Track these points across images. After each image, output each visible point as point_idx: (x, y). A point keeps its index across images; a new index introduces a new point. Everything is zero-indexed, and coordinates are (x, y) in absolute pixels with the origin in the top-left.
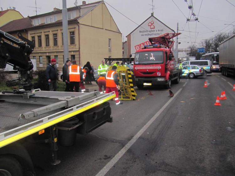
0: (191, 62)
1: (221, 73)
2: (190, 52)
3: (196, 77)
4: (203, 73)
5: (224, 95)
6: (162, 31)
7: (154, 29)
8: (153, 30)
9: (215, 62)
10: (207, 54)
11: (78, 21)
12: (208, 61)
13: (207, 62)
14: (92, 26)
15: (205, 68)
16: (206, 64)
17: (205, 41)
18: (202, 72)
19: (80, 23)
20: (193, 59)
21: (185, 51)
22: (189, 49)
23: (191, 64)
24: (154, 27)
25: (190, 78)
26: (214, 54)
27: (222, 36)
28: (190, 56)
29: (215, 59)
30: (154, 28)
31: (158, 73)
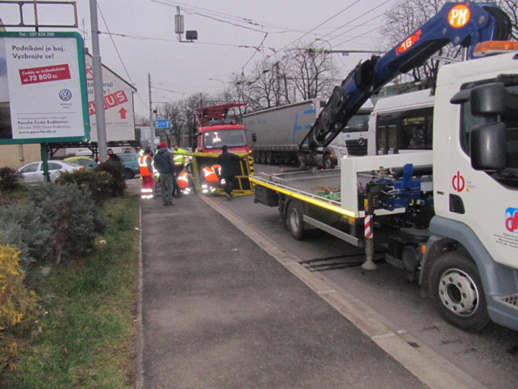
6: (110, 85)
30: (93, 79)
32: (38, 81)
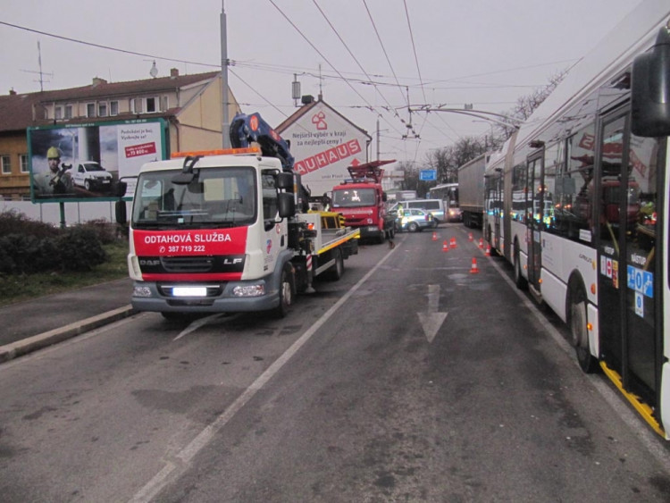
0: (410, 204)
1: (462, 224)
2: (403, 179)
3: (420, 229)
4: (432, 222)
5: (454, 243)
6: (343, 134)
7: (326, 131)
8: (322, 131)
9: (453, 202)
10: (438, 187)
11: (178, 118)
12: (440, 201)
13: (437, 203)
14: (202, 129)
15: (435, 213)
16: (435, 206)
17: (435, 151)
18: (430, 220)
19: (181, 122)
20: (410, 196)
21: (392, 177)
22: (401, 173)
23: (410, 207)
24: (326, 125)
25: (410, 232)
26: (451, 187)
27: (470, 144)
28: (403, 189)
29: (454, 197)
30: (326, 128)
31: (368, 220)
32: (136, 155)
